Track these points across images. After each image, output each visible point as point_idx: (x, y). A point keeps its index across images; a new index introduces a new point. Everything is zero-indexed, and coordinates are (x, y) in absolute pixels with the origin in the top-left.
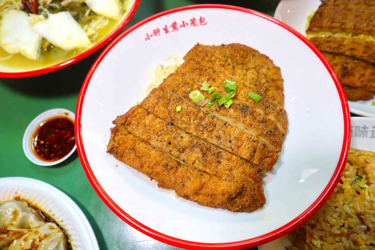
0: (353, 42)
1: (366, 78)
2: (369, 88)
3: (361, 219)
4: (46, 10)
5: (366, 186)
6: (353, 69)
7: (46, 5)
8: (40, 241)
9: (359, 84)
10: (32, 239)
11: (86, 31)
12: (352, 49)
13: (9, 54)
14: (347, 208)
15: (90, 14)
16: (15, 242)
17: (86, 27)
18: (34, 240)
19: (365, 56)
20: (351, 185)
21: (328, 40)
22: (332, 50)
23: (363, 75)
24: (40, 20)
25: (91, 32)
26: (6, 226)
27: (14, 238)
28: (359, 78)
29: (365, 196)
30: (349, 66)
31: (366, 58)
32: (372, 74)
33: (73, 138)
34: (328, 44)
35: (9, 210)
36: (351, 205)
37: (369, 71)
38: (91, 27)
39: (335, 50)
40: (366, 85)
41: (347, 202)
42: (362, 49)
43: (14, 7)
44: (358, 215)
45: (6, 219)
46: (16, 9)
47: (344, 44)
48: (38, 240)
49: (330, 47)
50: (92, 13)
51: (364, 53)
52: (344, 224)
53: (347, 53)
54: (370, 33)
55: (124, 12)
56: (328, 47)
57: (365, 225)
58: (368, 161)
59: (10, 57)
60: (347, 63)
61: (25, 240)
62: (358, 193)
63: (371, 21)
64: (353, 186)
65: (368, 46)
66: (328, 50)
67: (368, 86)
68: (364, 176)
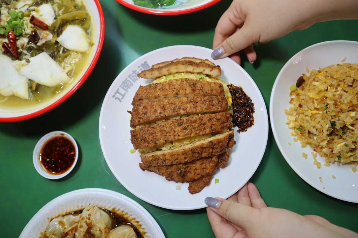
4: (24, 51)
7: (24, 47)
8: (89, 219)
10: (84, 223)
11: (64, 68)
13: (4, 97)
15: (63, 52)
16: (76, 234)
17: (63, 64)
18: (86, 222)
24: (23, 65)
25: (68, 68)
26: (63, 232)
27: (74, 233)
33: (72, 153)
35: (56, 224)
38: (67, 64)
45: (59, 230)
48: (88, 220)
50: (65, 50)
59: (6, 99)
61: (81, 227)
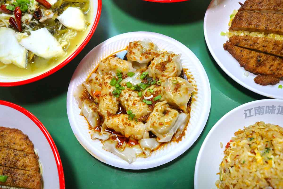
0: (265, 41)
1: (275, 67)
2: (277, 75)
3: (268, 182)
4: (28, 26)
5: (272, 157)
6: (265, 60)
7: (28, 23)
9: (269, 72)
12: (264, 46)
13: (4, 65)
14: (258, 173)
15: (62, 29)
17: (60, 39)
19: (274, 52)
20: (261, 156)
21: (246, 38)
22: (249, 47)
23: (272, 65)
24: (24, 37)
25: (64, 43)
28: (269, 68)
29: (272, 165)
30: (262, 59)
31: (274, 53)
32: (279, 64)
34: (246, 42)
36: (262, 172)
37: (277, 62)
38: (64, 39)
39: (252, 46)
40: (274, 73)
41: (258, 169)
42: (271, 46)
43: (3, 25)
44: (266, 179)
46: (5, 26)
47: (258, 42)
49: (247, 44)
50: (64, 27)
51: (273, 49)
52: (256, 185)
53: (260, 49)
54: (278, 33)
55: (88, 25)
56: (246, 44)
57: (271, 186)
58: (274, 136)
59: (5, 66)
60: (260, 57)
62: (267, 162)
63: (279, 24)
64: (263, 157)
65: (276, 44)
66: (246, 46)
67: (276, 74)
68: (271, 149)
